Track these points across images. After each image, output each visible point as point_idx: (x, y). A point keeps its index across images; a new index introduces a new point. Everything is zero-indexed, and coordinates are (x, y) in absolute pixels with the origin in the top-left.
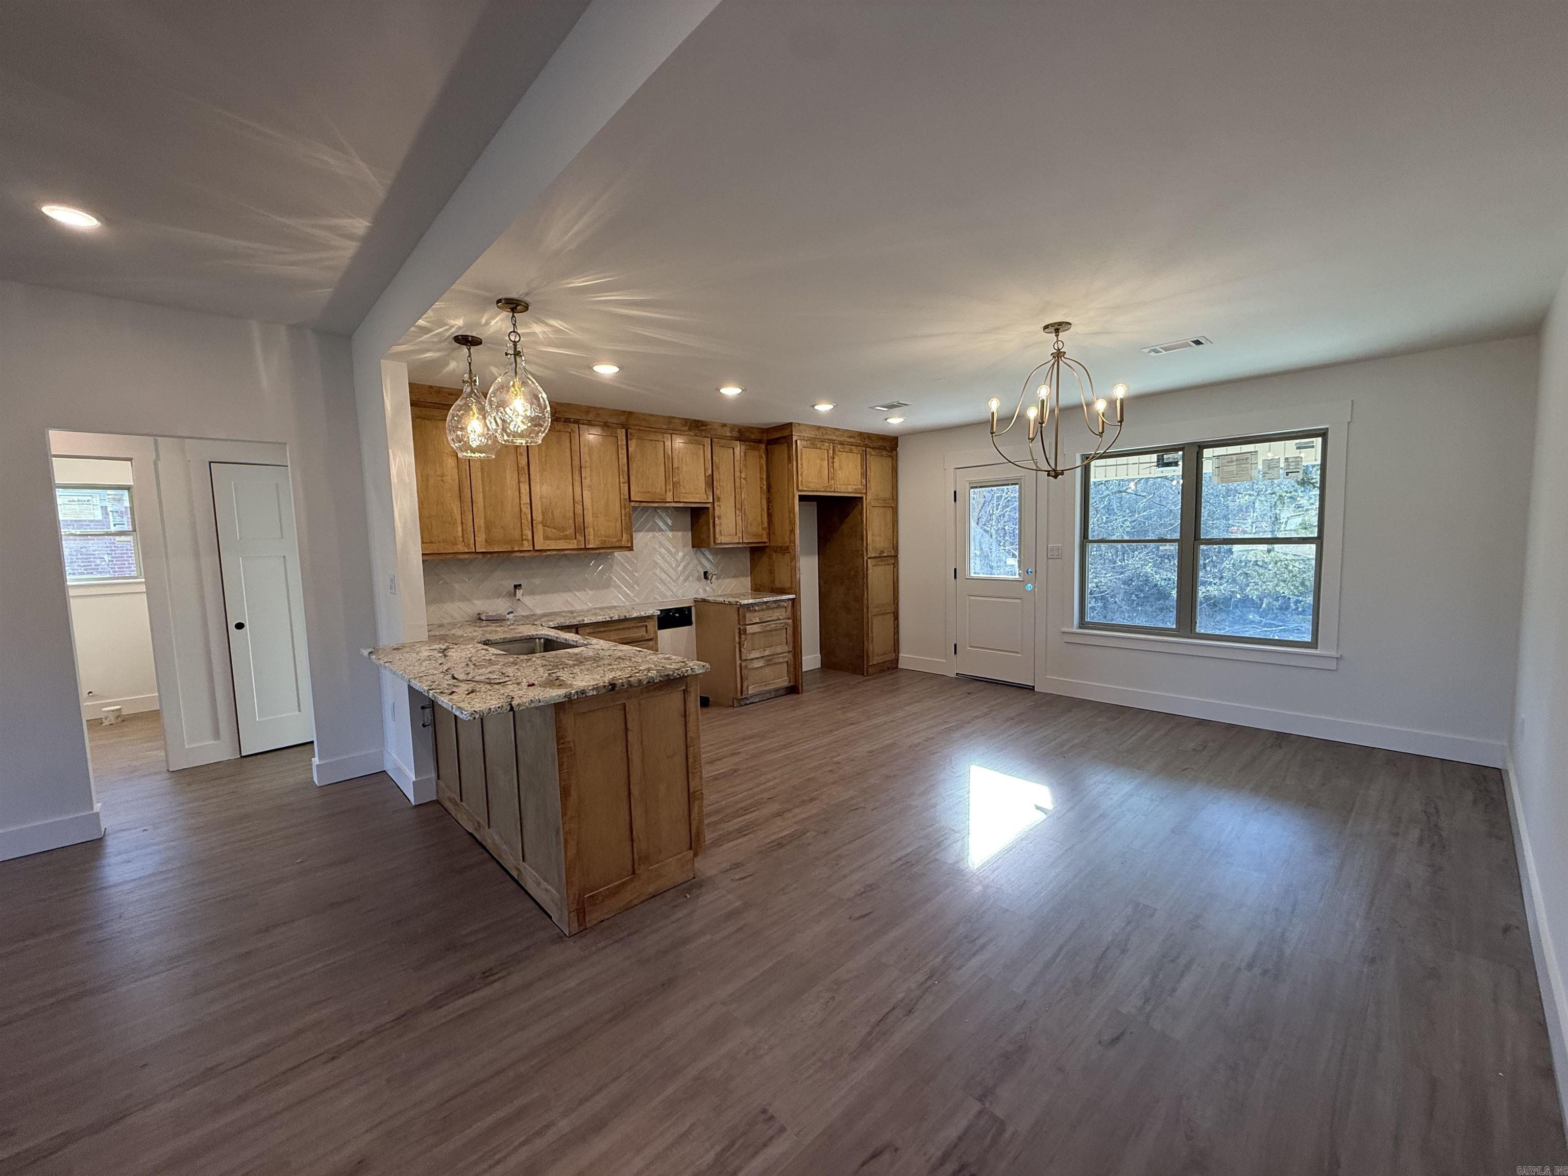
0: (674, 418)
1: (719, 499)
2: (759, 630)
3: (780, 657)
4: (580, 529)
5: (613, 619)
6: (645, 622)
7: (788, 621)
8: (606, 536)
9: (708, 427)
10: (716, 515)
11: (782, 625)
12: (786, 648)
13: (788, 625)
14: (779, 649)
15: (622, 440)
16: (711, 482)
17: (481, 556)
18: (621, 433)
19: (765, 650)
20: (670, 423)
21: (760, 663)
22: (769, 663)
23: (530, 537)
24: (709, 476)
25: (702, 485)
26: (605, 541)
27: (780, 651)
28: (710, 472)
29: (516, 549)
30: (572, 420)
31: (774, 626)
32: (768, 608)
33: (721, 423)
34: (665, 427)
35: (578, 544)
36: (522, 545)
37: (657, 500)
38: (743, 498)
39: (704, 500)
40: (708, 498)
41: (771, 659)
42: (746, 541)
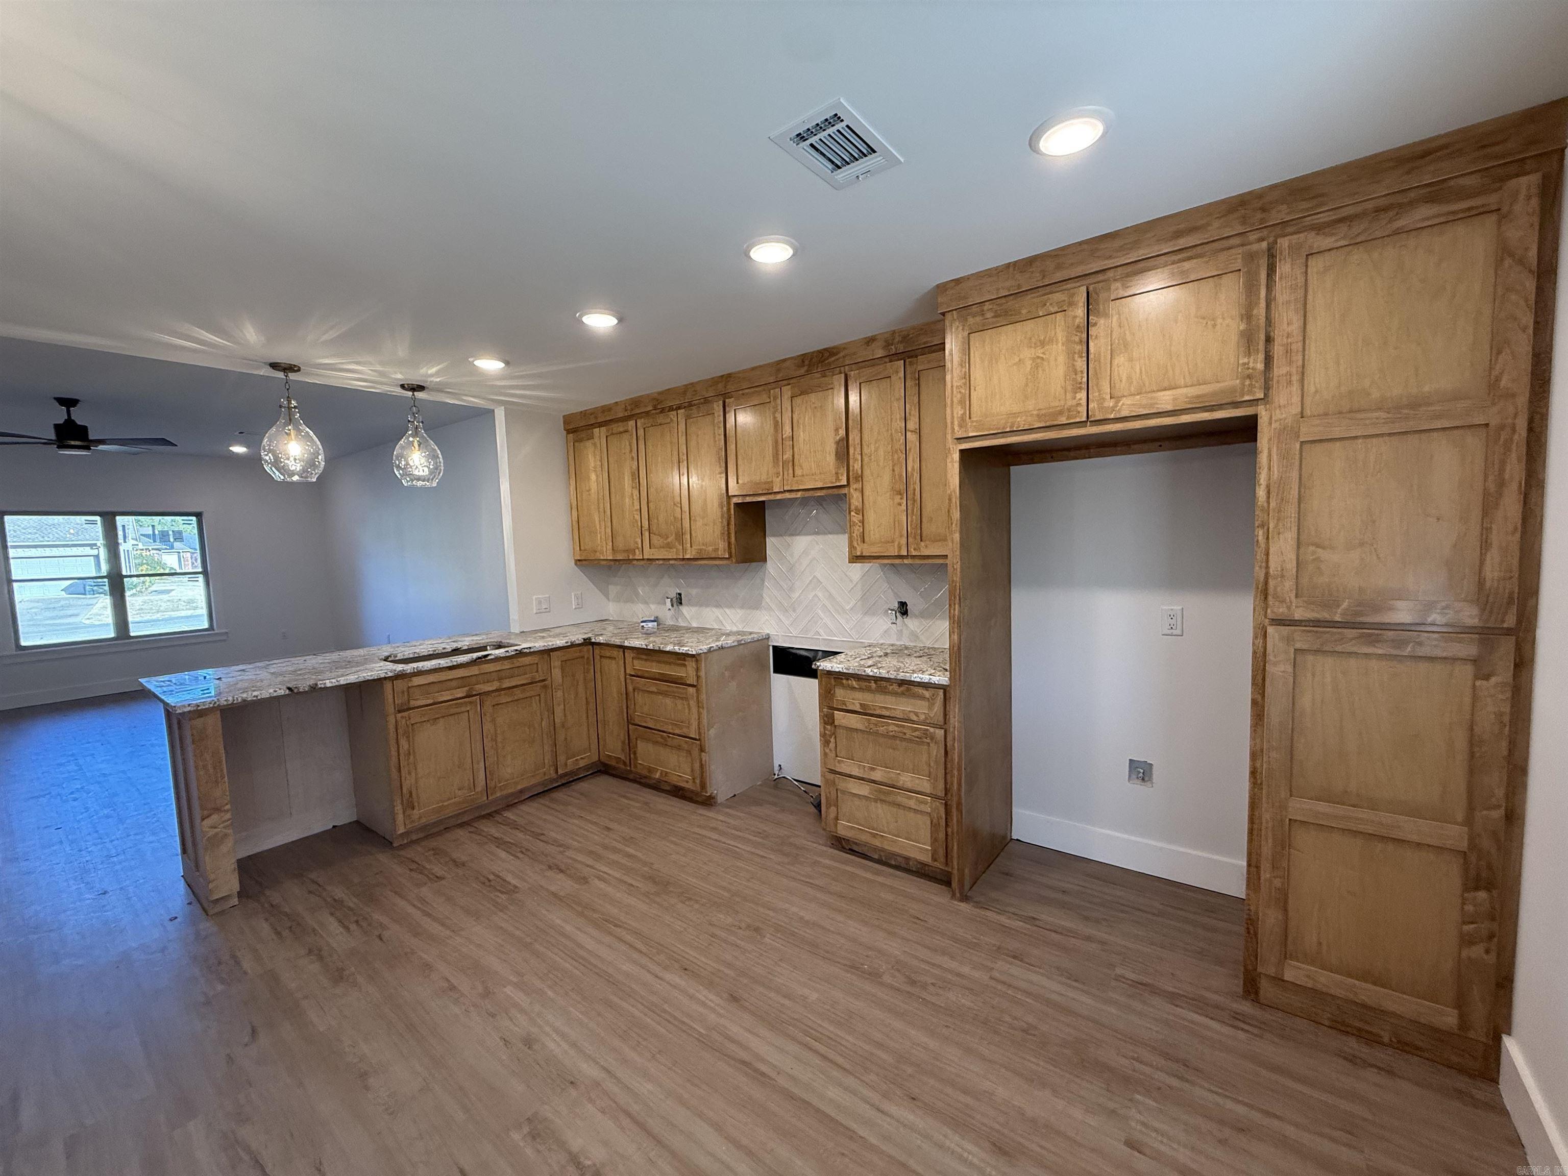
0: (784, 360)
1: (860, 478)
2: (860, 726)
3: (910, 798)
4: (680, 536)
5: (649, 647)
6: (685, 660)
7: (932, 730)
8: (703, 544)
9: (841, 354)
10: (853, 507)
11: (917, 734)
12: (925, 785)
13: (932, 739)
14: (906, 779)
15: (719, 416)
16: (843, 451)
17: (612, 563)
18: (718, 407)
19: (872, 769)
20: (779, 370)
21: (864, 790)
22: (883, 798)
23: (640, 546)
24: (841, 440)
25: (831, 459)
26: (701, 550)
27: (909, 785)
28: (842, 432)
29: (631, 557)
30: (674, 407)
31: (896, 729)
32: (883, 691)
33: (865, 338)
34: (772, 379)
35: (677, 554)
36: (634, 554)
37: (761, 492)
38: (909, 469)
39: (832, 483)
40: (838, 479)
41: (889, 793)
42: (914, 553)
